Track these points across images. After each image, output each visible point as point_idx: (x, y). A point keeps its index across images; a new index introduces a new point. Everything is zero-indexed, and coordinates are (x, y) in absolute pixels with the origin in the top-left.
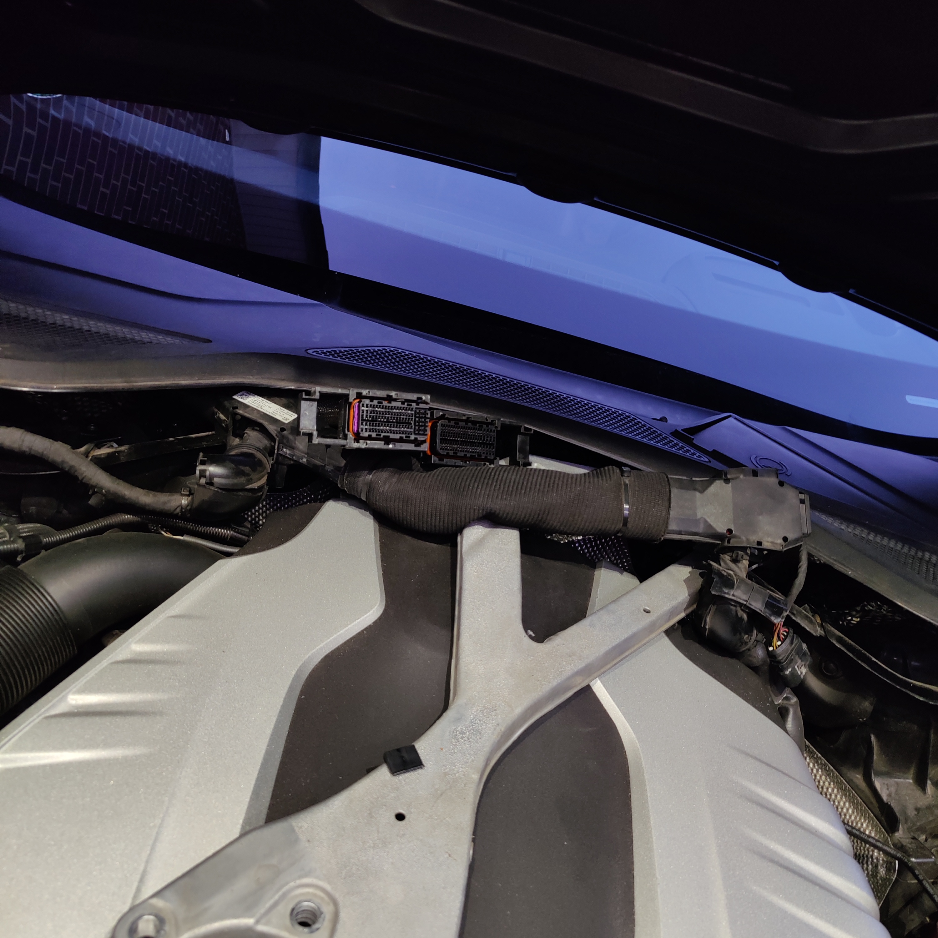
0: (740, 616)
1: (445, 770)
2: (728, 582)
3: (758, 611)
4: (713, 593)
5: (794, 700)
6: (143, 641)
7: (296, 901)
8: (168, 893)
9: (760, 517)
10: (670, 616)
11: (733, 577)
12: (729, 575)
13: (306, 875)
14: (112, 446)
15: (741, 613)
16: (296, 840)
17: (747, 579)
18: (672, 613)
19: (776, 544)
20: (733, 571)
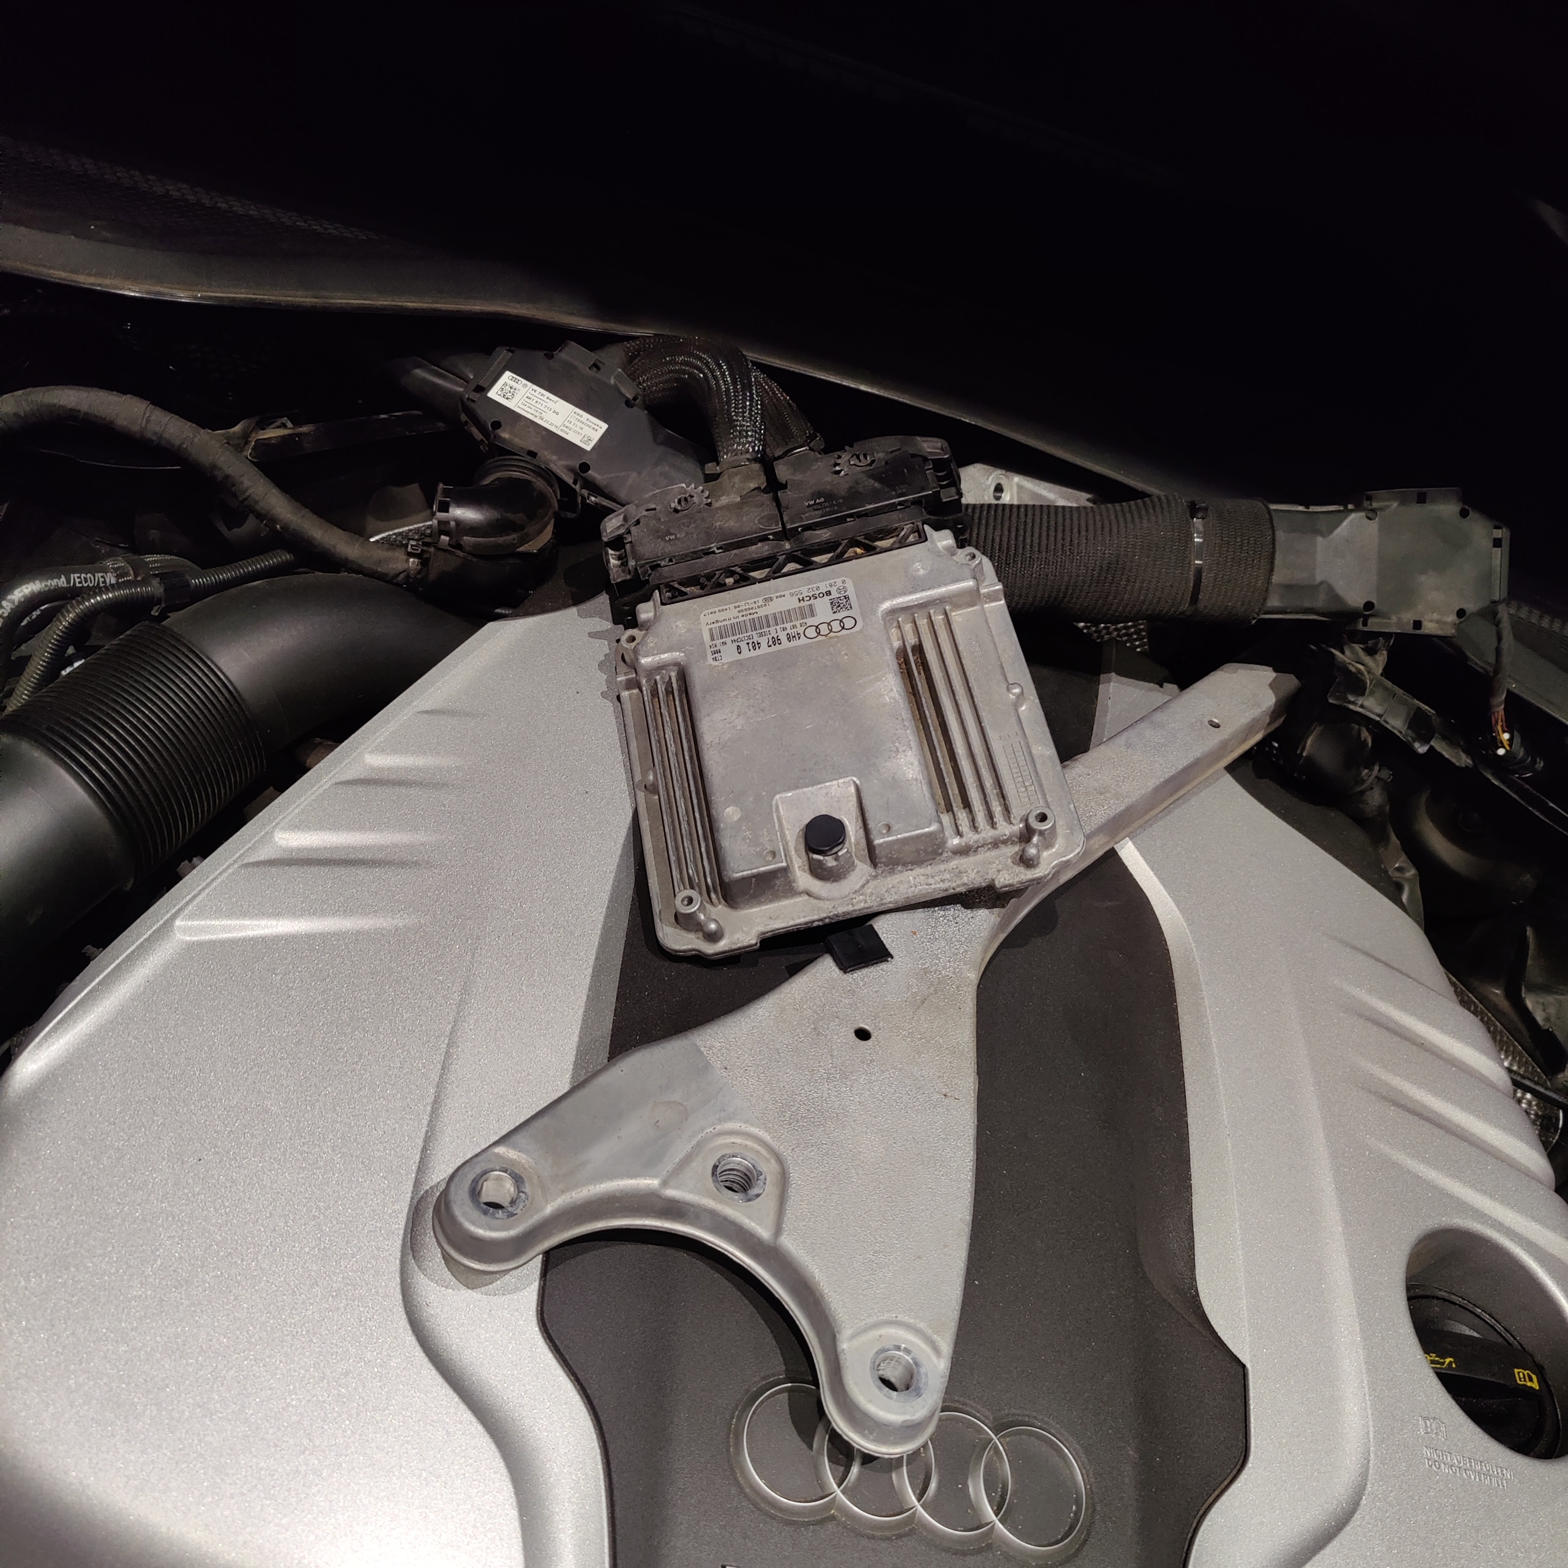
0: (1363, 739)
1: (924, 964)
2: (1357, 685)
3: (1396, 732)
4: (1331, 701)
5: (1411, 872)
6: (381, 750)
7: (719, 1155)
8: (519, 1138)
9: (1423, 578)
10: (1247, 735)
11: (1364, 675)
12: (1359, 671)
13: (730, 1119)
14: (284, 426)
15: (1366, 735)
16: (707, 1067)
17: (1383, 678)
18: (1250, 729)
19: (1445, 623)
20: (1363, 665)
